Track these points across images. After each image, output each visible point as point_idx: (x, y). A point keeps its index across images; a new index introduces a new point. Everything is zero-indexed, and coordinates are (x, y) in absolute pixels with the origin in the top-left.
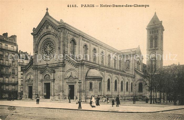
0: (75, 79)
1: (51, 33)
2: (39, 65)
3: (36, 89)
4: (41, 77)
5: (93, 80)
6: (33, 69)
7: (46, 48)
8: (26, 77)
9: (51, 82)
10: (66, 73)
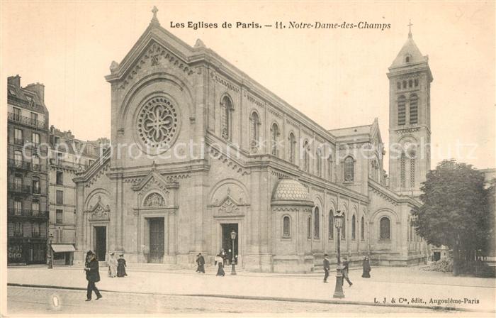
0: (241, 207)
1: (168, 77)
2: (130, 168)
3: (119, 234)
4: (133, 200)
5: (293, 211)
6: (111, 179)
7: (149, 118)
8: (86, 202)
9: (167, 214)
10: (212, 189)
